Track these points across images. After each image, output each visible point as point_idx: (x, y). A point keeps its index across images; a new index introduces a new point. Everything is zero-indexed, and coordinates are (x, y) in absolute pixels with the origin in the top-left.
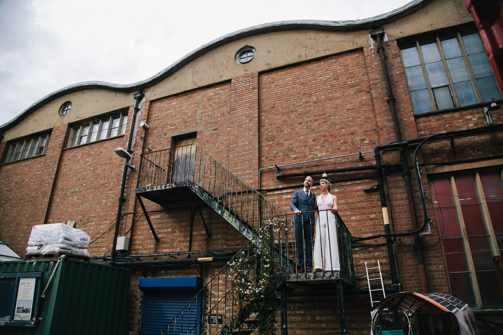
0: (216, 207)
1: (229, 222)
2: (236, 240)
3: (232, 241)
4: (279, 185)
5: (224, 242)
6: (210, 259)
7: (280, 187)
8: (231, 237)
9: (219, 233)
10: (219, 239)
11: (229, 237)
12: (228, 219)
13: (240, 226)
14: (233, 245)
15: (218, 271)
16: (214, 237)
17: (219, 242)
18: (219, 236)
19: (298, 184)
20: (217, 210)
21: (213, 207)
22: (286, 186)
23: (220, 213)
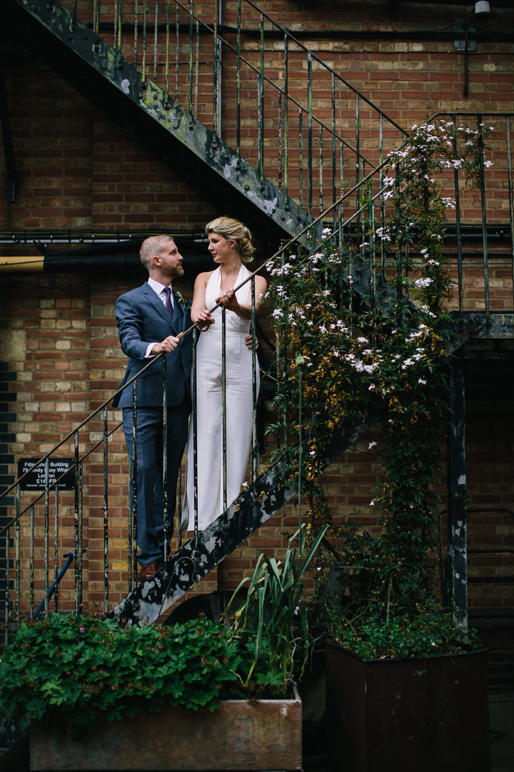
0: (110, 65)
1: (167, 126)
2: (130, 199)
3: (116, 205)
4: (292, 20)
5: (75, 204)
6: (37, 261)
7: (296, 27)
8: (111, 188)
9: (55, 173)
10: (55, 193)
11: (103, 189)
12: (162, 117)
13: (208, 145)
14: (117, 218)
15: (54, 308)
16: (34, 184)
17: (57, 204)
18: (56, 184)
19: (360, 28)
20: (116, 78)
21: (95, 65)
22: (316, 27)
23: (127, 91)
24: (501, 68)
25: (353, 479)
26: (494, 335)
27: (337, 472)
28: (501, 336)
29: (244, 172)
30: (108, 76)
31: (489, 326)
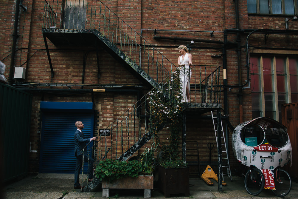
0: (119, 53)
1: (130, 65)
2: (122, 78)
3: (120, 79)
4: (155, 43)
5: (111, 79)
6: (104, 90)
7: (156, 45)
8: (119, 76)
9: (108, 73)
10: (108, 77)
11: (117, 76)
12: (129, 63)
13: (138, 69)
14: (120, 82)
15: (107, 99)
16: (104, 75)
17: (108, 79)
18: (108, 75)
19: (168, 45)
20: (120, 55)
21: (116, 53)
22: (160, 45)
23: (122, 58)
24: (196, 54)
25: (165, 134)
26: (191, 107)
27: (162, 133)
28: (193, 107)
29: (145, 74)
30: (119, 55)
31: (190, 105)
